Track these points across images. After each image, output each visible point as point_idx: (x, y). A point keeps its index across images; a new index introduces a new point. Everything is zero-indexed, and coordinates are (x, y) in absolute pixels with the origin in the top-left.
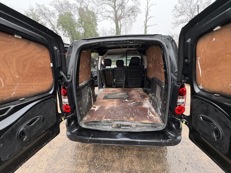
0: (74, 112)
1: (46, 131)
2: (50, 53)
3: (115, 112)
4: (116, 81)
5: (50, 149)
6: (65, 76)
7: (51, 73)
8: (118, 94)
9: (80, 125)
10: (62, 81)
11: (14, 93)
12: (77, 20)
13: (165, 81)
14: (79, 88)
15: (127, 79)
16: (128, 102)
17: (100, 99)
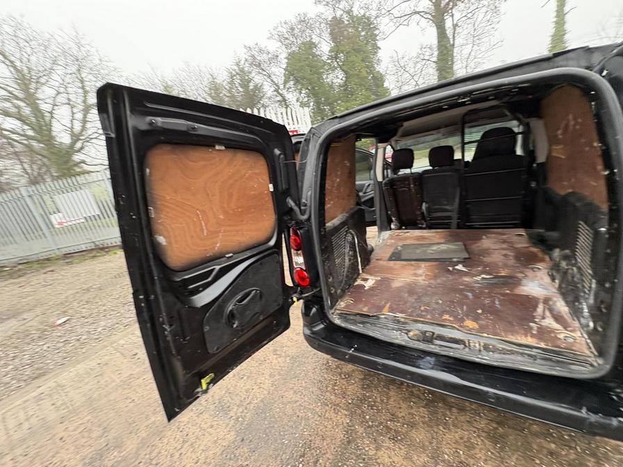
0: (316, 287)
1: (266, 318)
2: (268, 165)
3: (419, 297)
4: (428, 209)
5: (275, 356)
6: (296, 208)
7: (270, 205)
8: (435, 248)
9: (330, 317)
10: (291, 220)
11: (218, 245)
12: (327, 53)
13: (611, 210)
14: (325, 231)
15: (467, 203)
16: (466, 274)
17: (380, 260)
